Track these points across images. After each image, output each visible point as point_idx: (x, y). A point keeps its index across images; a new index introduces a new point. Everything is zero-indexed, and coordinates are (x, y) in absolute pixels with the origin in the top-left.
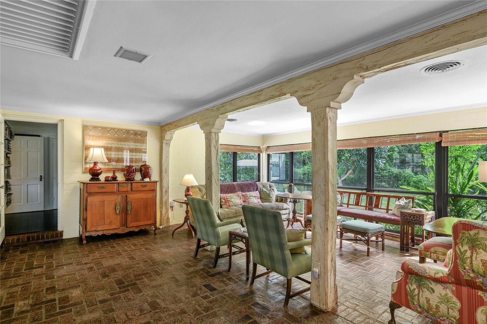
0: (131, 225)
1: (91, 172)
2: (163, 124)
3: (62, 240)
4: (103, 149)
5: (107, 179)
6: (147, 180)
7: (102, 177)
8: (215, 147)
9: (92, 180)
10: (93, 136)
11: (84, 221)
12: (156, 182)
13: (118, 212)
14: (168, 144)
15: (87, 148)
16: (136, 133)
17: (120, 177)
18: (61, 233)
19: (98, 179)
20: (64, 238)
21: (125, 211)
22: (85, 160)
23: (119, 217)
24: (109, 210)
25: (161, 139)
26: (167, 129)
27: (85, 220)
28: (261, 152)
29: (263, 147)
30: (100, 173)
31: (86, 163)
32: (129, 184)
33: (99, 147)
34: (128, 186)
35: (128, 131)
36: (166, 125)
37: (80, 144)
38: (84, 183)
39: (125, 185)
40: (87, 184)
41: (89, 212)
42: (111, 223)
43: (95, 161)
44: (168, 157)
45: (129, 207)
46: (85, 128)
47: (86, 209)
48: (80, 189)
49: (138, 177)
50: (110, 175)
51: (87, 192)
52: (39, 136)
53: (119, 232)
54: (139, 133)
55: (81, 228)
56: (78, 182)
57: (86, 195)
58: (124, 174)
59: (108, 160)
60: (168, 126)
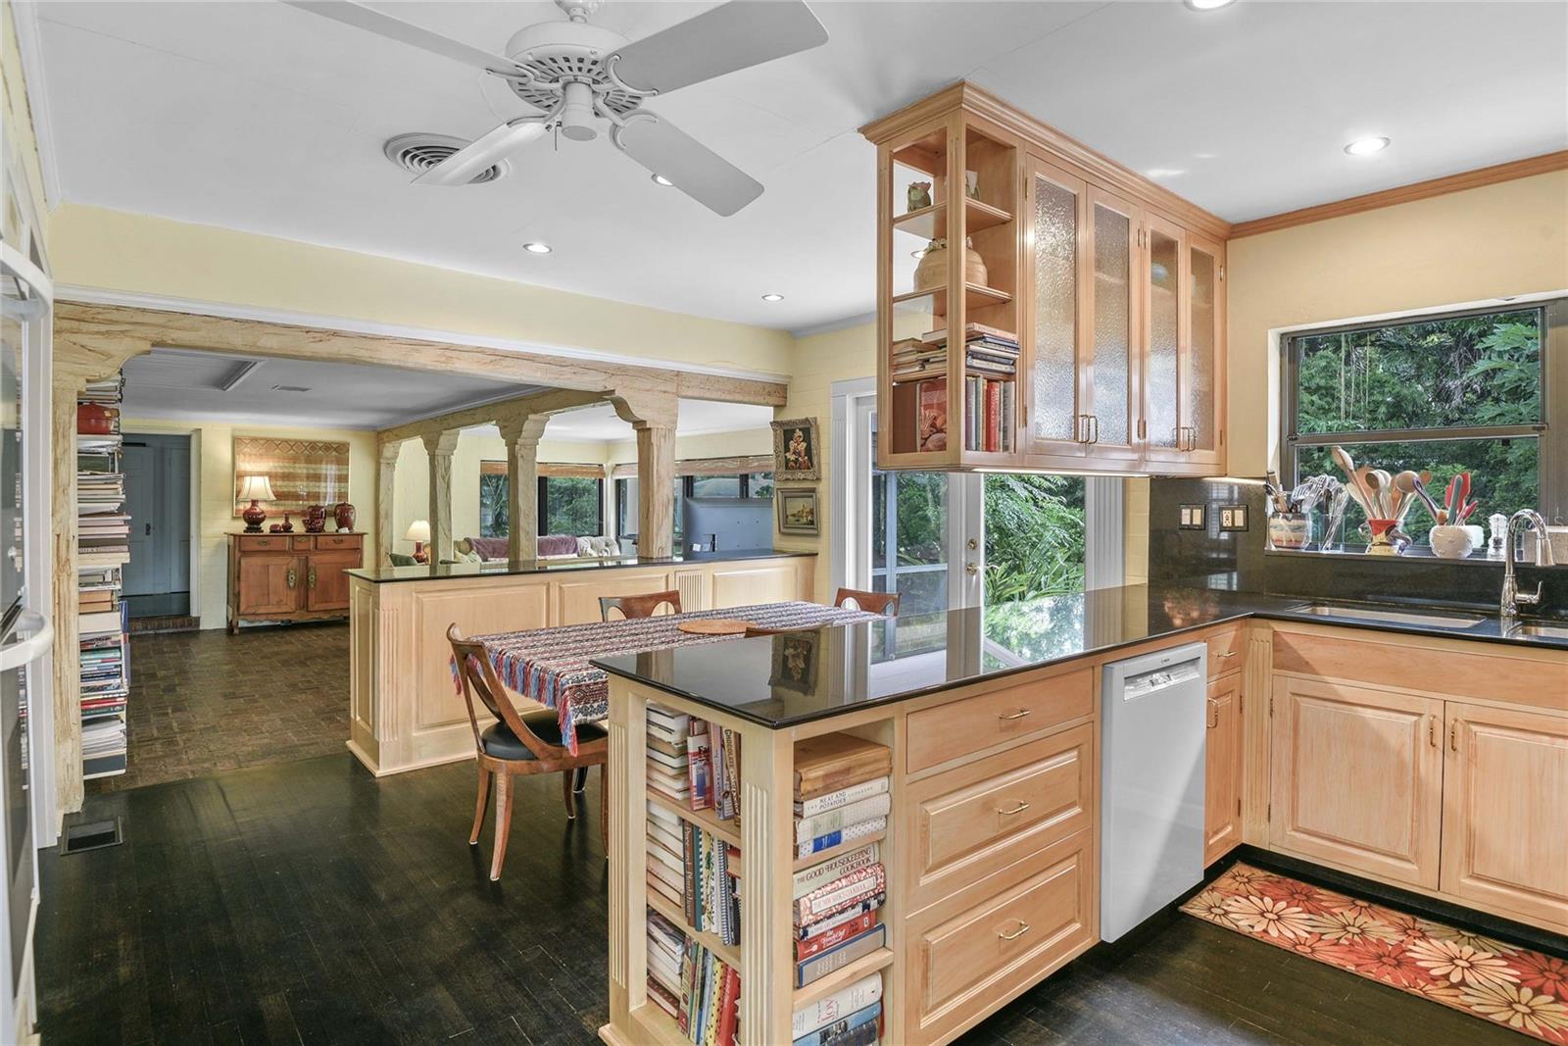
0: (317, 607)
1: (247, 517)
2: (379, 429)
3: (199, 632)
4: (267, 478)
5: (274, 529)
6: (345, 530)
7: (266, 526)
8: (443, 478)
9: (248, 530)
10: (250, 455)
11: (234, 598)
12: (362, 535)
13: (292, 584)
14: (391, 465)
15: (240, 476)
16: (328, 446)
17: (298, 526)
18: (198, 619)
19: (259, 530)
20: (201, 628)
21: (304, 584)
22: (237, 496)
23: (294, 594)
24: (276, 580)
25: (378, 458)
26: (386, 439)
27: (238, 595)
28: (604, 474)
29: (608, 465)
30: (263, 519)
31: (238, 502)
32: (312, 539)
33: (261, 474)
34: (309, 540)
35: (313, 445)
36: (385, 431)
37: (229, 469)
38: (234, 535)
39: (305, 539)
40: (241, 536)
41: (243, 584)
42: (279, 603)
43: (254, 498)
44: (390, 489)
45: (312, 577)
46: (236, 441)
47: (239, 577)
48: (229, 546)
49: (331, 526)
50: (281, 522)
51: (240, 550)
52: (144, 445)
53: (295, 618)
54: (335, 446)
55: (231, 610)
56: (225, 533)
57: (238, 554)
58: (304, 521)
59: (276, 496)
60: (387, 434)
